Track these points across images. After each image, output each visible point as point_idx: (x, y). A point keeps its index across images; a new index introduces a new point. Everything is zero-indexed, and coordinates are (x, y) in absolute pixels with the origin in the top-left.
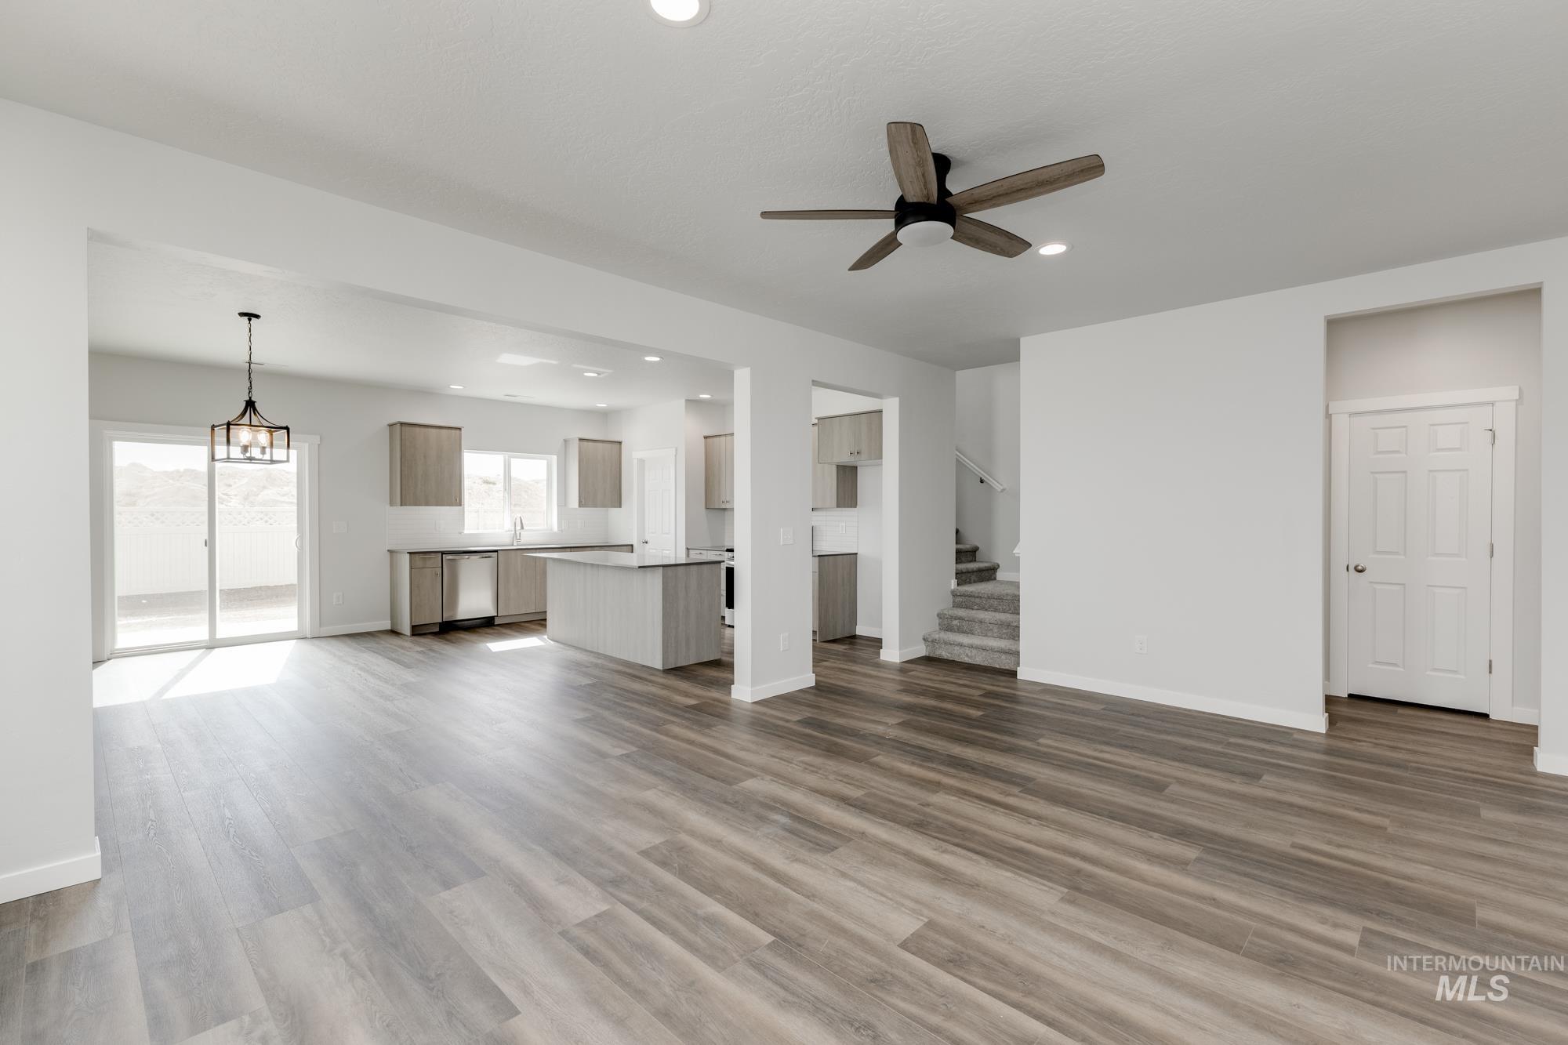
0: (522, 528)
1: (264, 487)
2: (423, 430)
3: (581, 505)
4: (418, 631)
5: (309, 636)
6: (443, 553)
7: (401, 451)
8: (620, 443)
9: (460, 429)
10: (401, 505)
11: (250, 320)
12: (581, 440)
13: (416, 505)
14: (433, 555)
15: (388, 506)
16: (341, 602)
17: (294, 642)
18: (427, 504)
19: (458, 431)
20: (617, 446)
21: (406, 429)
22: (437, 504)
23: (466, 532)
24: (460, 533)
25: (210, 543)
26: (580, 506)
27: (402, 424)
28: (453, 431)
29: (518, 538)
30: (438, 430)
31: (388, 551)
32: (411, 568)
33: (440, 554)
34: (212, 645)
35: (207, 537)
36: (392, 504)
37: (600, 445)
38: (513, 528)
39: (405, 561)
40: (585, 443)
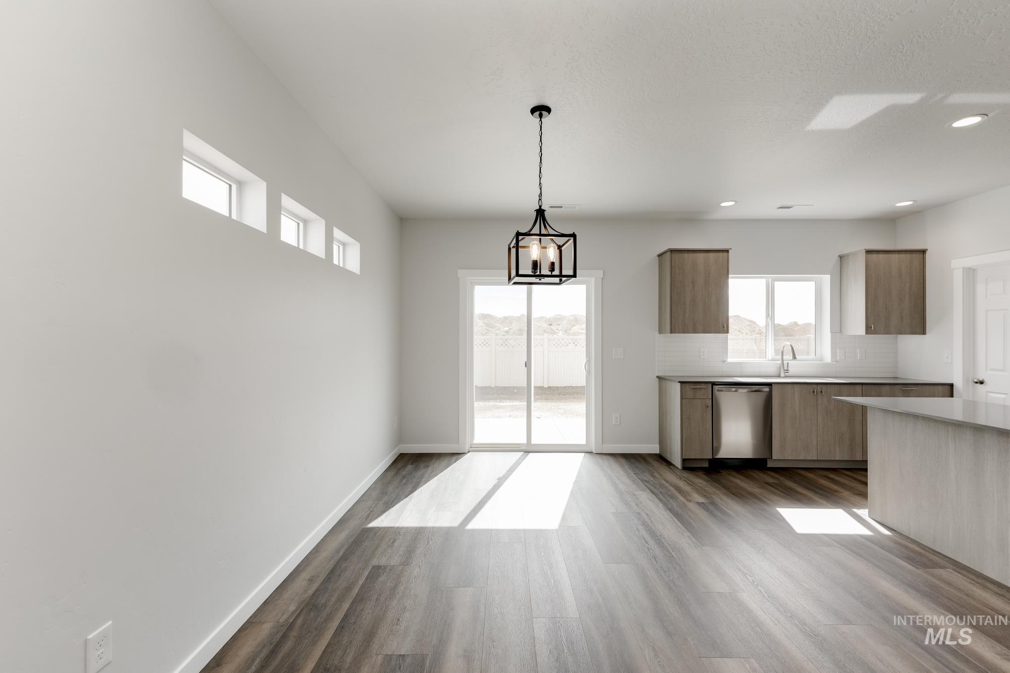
0: (794, 357)
1: (574, 325)
2: (691, 255)
3: (869, 330)
4: (689, 466)
5: (594, 452)
6: (714, 384)
7: (671, 278)
8: (924, 252)
9: (727, 251)
10: (671, 333)
11: (541, 116)
12: (868, 252)
13: (684, 332)
14: (703, 386)
15: (657, 333)
16: (618, 423)
17: (584, 454)
18: (695, 331)
19: (725, 254)
20: (920, 256)
21: (675, 256)
22: (705, 332)
23: (730, 360)
24: (724, 362)
25: (528, 365)
26: (867, 333)
27: (672, 251)
28: (721, 254)
29: (786, 368)
30: (705, 254)
31: (657, 377)
32: (682, 398)
33: (710, 385)
34: (528, 450)
35: (526, 360)
36: (661, 331)
37: (895, 257)
38: (780, 357)
39: (675, 390)
40: (874, 256)
